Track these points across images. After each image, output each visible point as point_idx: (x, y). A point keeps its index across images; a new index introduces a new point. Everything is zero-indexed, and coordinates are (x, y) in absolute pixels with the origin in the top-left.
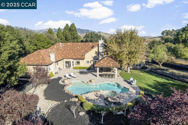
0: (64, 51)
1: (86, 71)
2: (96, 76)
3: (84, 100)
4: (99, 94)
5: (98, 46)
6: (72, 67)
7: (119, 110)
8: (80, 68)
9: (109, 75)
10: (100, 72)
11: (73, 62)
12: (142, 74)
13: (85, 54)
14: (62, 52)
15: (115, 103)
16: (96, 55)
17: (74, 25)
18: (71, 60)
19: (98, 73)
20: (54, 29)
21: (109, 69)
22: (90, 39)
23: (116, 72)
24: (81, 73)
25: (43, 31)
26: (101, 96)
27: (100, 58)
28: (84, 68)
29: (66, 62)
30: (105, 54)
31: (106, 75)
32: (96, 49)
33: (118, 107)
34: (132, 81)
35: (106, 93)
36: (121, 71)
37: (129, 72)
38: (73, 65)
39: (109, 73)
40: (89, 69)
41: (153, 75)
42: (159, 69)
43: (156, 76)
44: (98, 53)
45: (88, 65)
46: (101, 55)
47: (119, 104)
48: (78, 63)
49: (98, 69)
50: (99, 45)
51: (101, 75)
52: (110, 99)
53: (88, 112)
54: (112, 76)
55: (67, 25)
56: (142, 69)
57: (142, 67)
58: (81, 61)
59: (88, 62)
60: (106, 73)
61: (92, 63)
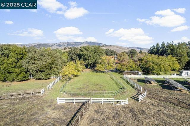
20: (67, 42)
25: (57, 44)
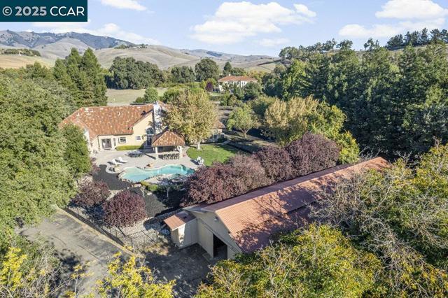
0: (96, 121)
1: (139, 152)
2: (155, 158)
3: (148, 184)
4: (162, 178)
5: (153, 113)
6: (113, 147)
7: (182, 188)
8: (127, 148)
9: (172, 156)
10: (159, 152)
11: (114, 139)
12: (215, 150)
13: (133, 125)
14: (93, 124)
15: (178, 183)
16: (150, 127)
17: (91, 54)
18: (112, 137)
19: (157, 154)
21: (171, 148)
22: (125, 73)
23: (182, 150)
24: (131, 155)
26: (164, 180)
27: (157, 132)
28: (135, 148)
29: (103, 141)
30: (164, 125)
31: (168, 156)
32: (149, 118)
33: (181, 185)
34: (199, 161)
35: (169, 176)
36: (189, 147)
37: (199, 148)
38: (115, 145)
39: (171, 153)
40: (142, 148)
41: (228, 151)
42: (242, 140)
43: (232, 152)
44: (153, 124)
45: (140, 143)
46: (158, 127)
47: (181, 183)
48: (123, 140)
49: (156, 149)
50: (155, 113)
51: (161, 157)
52: (173, 181)
53: (155, 193)
54: (176, 156)
55: (74, 51)
56: (218, 142)
57: (219, 139)
58: (127, 137)
59: (138, 138)
60: (167, 153)
61: (146, 138)
